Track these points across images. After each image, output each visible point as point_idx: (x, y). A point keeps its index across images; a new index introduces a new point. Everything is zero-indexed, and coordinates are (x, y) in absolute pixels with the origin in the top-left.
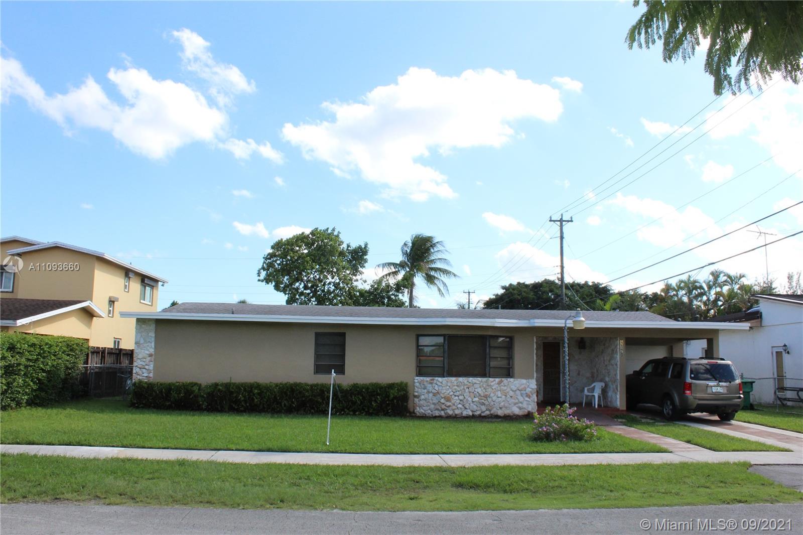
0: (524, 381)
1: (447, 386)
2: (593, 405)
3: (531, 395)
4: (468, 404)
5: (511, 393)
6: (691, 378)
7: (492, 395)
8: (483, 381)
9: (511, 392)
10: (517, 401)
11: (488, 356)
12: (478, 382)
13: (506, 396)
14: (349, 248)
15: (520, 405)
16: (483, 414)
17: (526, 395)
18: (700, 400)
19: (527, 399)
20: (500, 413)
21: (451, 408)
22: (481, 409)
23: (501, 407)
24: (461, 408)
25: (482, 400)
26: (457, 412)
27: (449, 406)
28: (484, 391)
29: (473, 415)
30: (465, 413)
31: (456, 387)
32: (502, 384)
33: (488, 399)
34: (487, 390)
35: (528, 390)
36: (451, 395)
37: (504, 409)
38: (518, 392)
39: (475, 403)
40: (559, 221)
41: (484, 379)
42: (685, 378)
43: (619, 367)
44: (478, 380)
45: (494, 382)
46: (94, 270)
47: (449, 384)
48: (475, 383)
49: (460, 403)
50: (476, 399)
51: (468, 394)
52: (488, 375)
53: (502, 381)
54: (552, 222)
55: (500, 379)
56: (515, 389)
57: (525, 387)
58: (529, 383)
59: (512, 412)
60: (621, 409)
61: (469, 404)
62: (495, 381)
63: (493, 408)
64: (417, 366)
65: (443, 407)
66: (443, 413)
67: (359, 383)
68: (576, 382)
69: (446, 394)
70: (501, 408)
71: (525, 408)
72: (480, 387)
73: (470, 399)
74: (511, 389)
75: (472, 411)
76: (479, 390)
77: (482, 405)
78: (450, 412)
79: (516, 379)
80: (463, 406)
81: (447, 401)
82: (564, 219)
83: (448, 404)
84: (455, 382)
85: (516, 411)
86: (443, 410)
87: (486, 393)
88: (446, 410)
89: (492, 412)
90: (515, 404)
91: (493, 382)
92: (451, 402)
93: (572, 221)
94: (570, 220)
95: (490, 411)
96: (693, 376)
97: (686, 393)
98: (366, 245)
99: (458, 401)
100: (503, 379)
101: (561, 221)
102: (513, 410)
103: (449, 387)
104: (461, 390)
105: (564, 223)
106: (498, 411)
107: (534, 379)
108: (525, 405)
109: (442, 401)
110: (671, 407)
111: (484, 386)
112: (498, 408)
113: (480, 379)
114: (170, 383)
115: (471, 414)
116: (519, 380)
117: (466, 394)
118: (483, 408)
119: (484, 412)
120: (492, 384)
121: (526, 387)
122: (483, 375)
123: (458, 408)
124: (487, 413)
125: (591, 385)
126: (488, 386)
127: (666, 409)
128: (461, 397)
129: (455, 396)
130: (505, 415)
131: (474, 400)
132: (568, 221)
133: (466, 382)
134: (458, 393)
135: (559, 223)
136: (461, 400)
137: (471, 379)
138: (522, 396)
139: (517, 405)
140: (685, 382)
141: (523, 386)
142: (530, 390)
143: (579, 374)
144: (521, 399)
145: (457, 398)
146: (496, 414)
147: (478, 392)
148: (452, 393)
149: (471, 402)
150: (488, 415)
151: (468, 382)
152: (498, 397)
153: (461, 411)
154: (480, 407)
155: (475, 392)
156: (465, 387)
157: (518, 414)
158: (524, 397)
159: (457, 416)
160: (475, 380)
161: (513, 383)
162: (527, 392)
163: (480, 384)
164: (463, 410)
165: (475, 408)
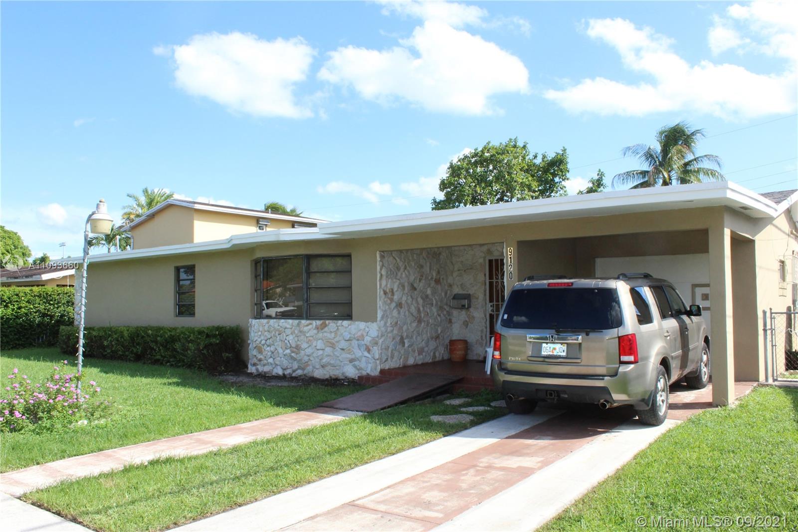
0: (362, 325)
1: (259, 331)
3: (371, 348)
4: (279, 358)
5: (343, 344)
7: (304, 346)
9: (344, 341)
10: (353, 357)
11: (305, 286)
12: (288, 326)
13: (333, 348)
15: (357, 363)
16: (294, 375)
17: (364, 347)
19: (366, 354)
20: (319, 374)
21: (262, 362)
22: (292, 367)
23: (322, 364)
24: (271, 364)
25: (293, 352)
26: (266, 369)
27: (260, 360)
28: (296, 339)
29: (284, 374)
30: (275, 372)
31: (267, 333)
32: (326, 329)
33: (301, 351)
34: (299, 338)
35: (368, 339)
36: (263, 345)
37: (327, 368)
38: (354, 343)
39: (286, 357)
41: (296, 322)
44: (288, 323)
45: (310, 327)
47: (261, 329)
48: (286, 328)
49: (271, 357)
50: (288, 351)
51: (280, 343)
52: (305, 316)
53: (325, 326)
55: (321, 322)
56: (348, 336)
57: (362, 335)
58: (368, 327)
59: (343, 374)
61: (281, 358)
62: (311, 324)
63: (308, 365)
64: (255, 304)
65: (254, 360)
66: (253, 370)
69: (257, 342)
70: (323, 367)
71: (362, 369)
72: (292, 334)
73: (280, 351)
74: (343, 338)
75: (283, 369)
76: (291, 338)
77: (295, 361)
78: (261, 368)
79: (352, 322)
80: (274, 360)
81: (259, 353)
83: (260, 356)
84: (266, 327)
85: (351, 372)
86: (253, 365)
87: (299, 343)
88: (258, 365)
89: (306, 372)
90: (351, 361)
91: (307, 326)
92: (262, 354)
95: (303, 369)
99: (269, 354)
100: (327, 322)
102: (345, 370)
103: (261, 332)
104: (271, 338)
106: (317, 371)
107: (376, 320)
108: (363, 364)
111: (296, 332)
113: (290, 321)
115: (280, 372)
116: (356, 322)
118: (295, 365)
119: (297, 370)
120: (306, 329)
121: (365, 334)
123: (268, 363)
126: (301, 331)
128: (272, 349)
129: (268, 346)
130: (331, 377)
131: (285, 353)
133: (276, 326)
136: (273, 353)
137: (283, 321)
138: (360, 349)
139: (352, 363)
141: (359, 334)
144: (358, 353)
145: (268, 348)
146: (310, 375)
147: (289, 342)
148: (263, 342)
150: (300, 376)
151: (279, 326)
152: (318, 350)
153: (271, 368)
154: (292, 363)
155: (285, 341)
156: (277, 333)
157: (353, 377)
158: (362, 350)
159: (267, 375)
160: (286, 322)
161: (346, 328)
162: (365, 342)
163: (291, 328)
164: (274, 366)
165: (285, 363)
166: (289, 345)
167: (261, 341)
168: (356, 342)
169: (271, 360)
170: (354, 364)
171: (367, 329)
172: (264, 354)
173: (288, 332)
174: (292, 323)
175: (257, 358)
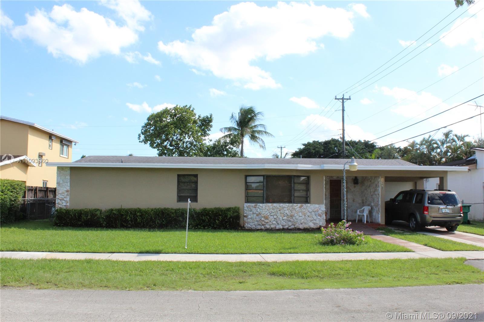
0: (317, 206)
1: (266, 209)
2: (363, 222)
3: (321, 215)
5: (309, 214)
6: (429, 203)
7: (296, 215)
8: (290, 206)
9: (308, 213)
10: (312, 219)
11: (293, 189)
12: (286, 207)
13: (305, 216)
14: (200, 118)
15: (314, 221)
16: (289, 228)
17: (318, 215)
18: (434, 217)
19: (319, 217)
20: (301, 227)
21: (268, 223)
22: (288, 225)
24: (275, 224)
25: (289, 218)
26: (272, 226)
27: (267, 223)
28: (290, 212)
29: (283, 228)
30: (278, 227)
31: (272, 210)
32: (302, 208)
33: (293, 217)
34: (292, 212)
35: (320, 212)
36: (268, 216)
37: (303, 224)
38: (313, 213)
39: (284, 220)
40: (341, 99)
41: (291, 205)
42: (424, 203)
43: (380, 196)
45: (297, 207)
46: (28, 134)
47: (267, 208)
48: (285, 207)
49: (274, 221)
50: (285, 218)
51: (280, 214)
52: (293, 202)
53: (302, 206)
54: (337, 100)
55: (301, 204)
56: (311, 211)
58: (320, 206)
60: (381, 224)
61: (281, 221)
62: (297, 205)
63: (297, 223)
64: (246, 196)
65: (263, 223)
66: (263, 227)
67: (207, 208)
68: (352, 206)
69: (265, 214)
70: (301, 224)
71: (317, 224)
72: (288, 210)
73: (281, 218)
74: (308, 211)
75: (283, 226)
76: (287, 212)
77: (289, 222)
78: (268, 227)
79: (311, 205)
80: (276, 222)
81: (265, 219)
82: (345, 98)
83: (267, 221)
84: (271, 207)
85: (312, 225)
86: (263, 225)
87: (292, 214)
88: (265, 225)
89: (295, 226)
93: (350, 99)
94: (349, 98)
95: (294, 225)
96: (429, 202)
97: (424, 213)
98: (211, 116)
99: (273, 219)
100: (303, 204)
101: (343, 99)
102: (310, 225)
103: (267, 209)
104: (275, 212)
105: (345, 100)
107: (323, 204)
108: (317, 222)
109: (263, 219)
110: (415, 222)
111: (291, 209)
112: (300, 224)
113: (287, 204)
114: (81, 210)
115: (281, 227)
116: (314, 205)
117: (279, 215)
118: (290, 224)
119: (290, 226)
120: (296, 207)
121: (319, 209)
122: (290, 202)
123: (273, 224)
124: (293, 227)
125: (362, 208)
126: (293, 209)
127: (411, 224)
128: (275, 217)
129: (271, 216)
130: (304, 228)
131: (283, 219)
132: (348, 99)
133: (278, 206)
134: (273, 214)
135: (341, 100)
136: (275, 219)
137: (282, 204)
138: (316, 215)
139: (312, 222)
140: (425, 206)
141: (316, 209)
142: (321, 211)
143: (354, 201)
144: (315, 218)
145: (272, 217)
146: (298, 227)
147: (286, 213)
148: (269, 214)
149: (281, 220)
150: (293, 228)
151: (279, 206)
152: (300, 216)
153: (275, 226)
154: (288, 223)
155: (284, 213)
156: (278, 210)
157: (313, 227)
158: (317, 216)
159: (273, 229)
160: (284, 205)
161: (309, 207)
162: (319, 213)
163: (287, 208)
164: (276, 225)
165: (284, 223)
166: (286, 215)
167: (268, 213)
168: (314, 213)
169: (274, 222)
170: (314, 222)
171: (320, 208)
172: (269, 220)
173: (285, 209)
174: (289, 205)
175: (265, 222)
